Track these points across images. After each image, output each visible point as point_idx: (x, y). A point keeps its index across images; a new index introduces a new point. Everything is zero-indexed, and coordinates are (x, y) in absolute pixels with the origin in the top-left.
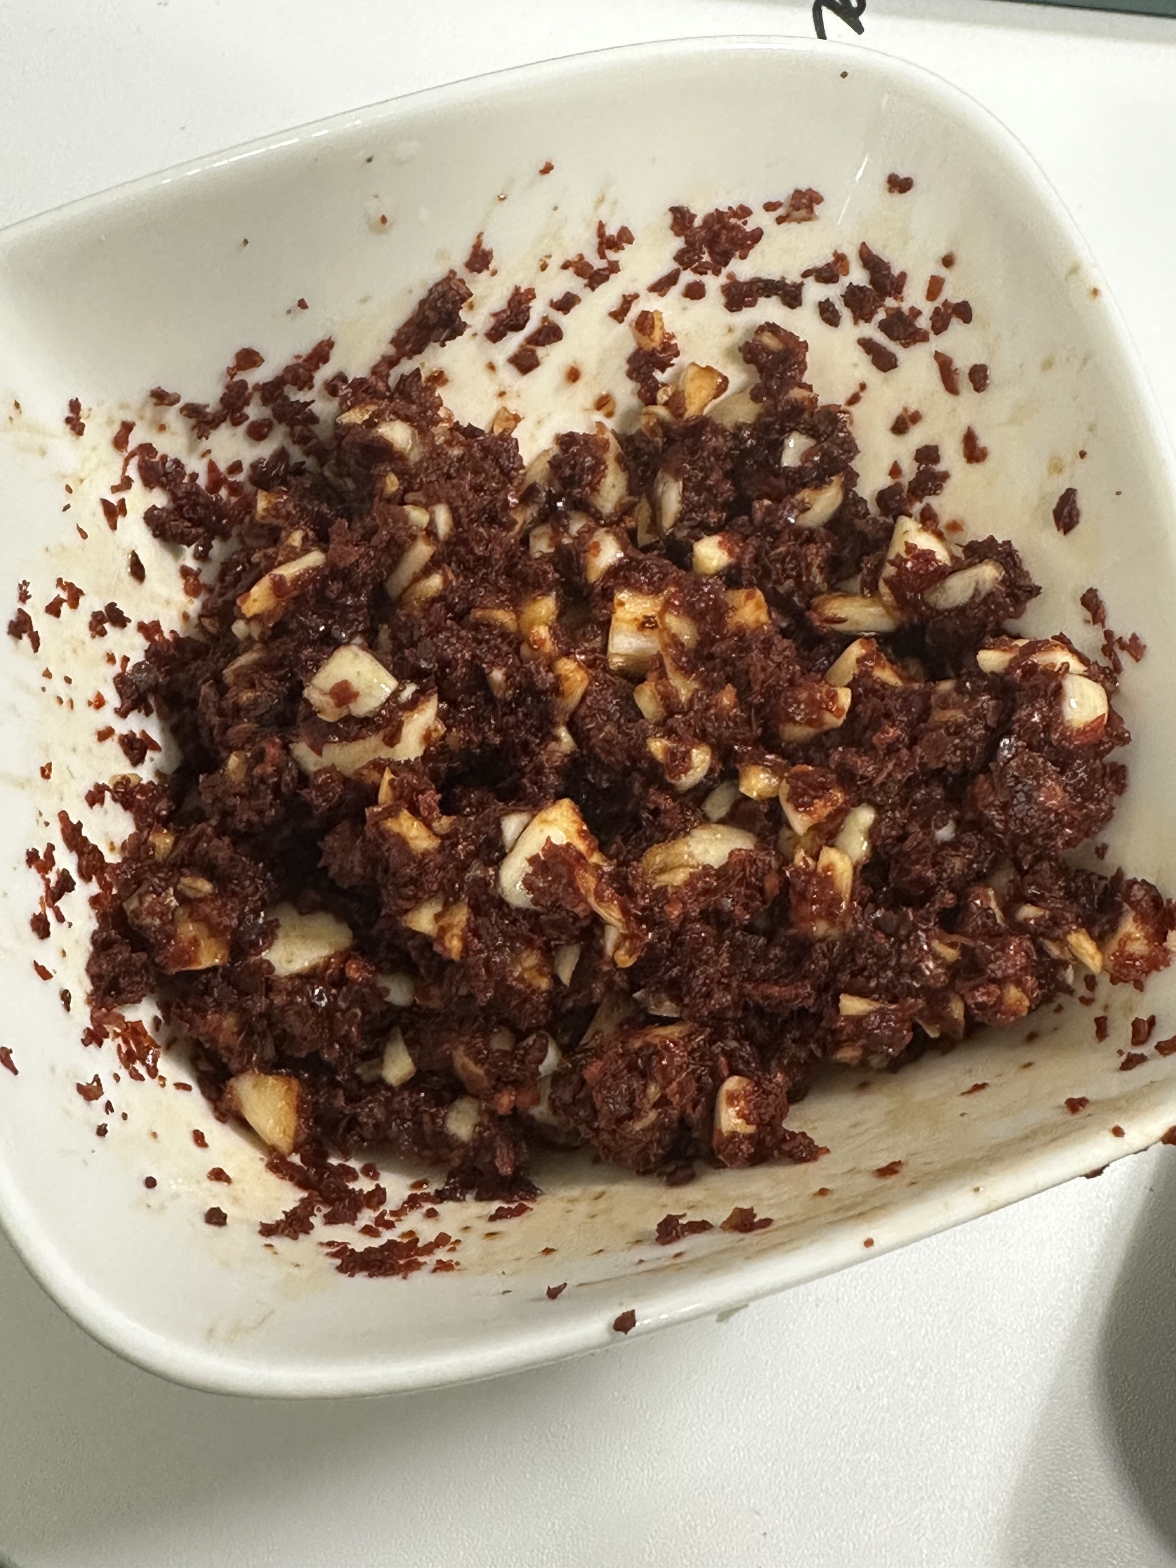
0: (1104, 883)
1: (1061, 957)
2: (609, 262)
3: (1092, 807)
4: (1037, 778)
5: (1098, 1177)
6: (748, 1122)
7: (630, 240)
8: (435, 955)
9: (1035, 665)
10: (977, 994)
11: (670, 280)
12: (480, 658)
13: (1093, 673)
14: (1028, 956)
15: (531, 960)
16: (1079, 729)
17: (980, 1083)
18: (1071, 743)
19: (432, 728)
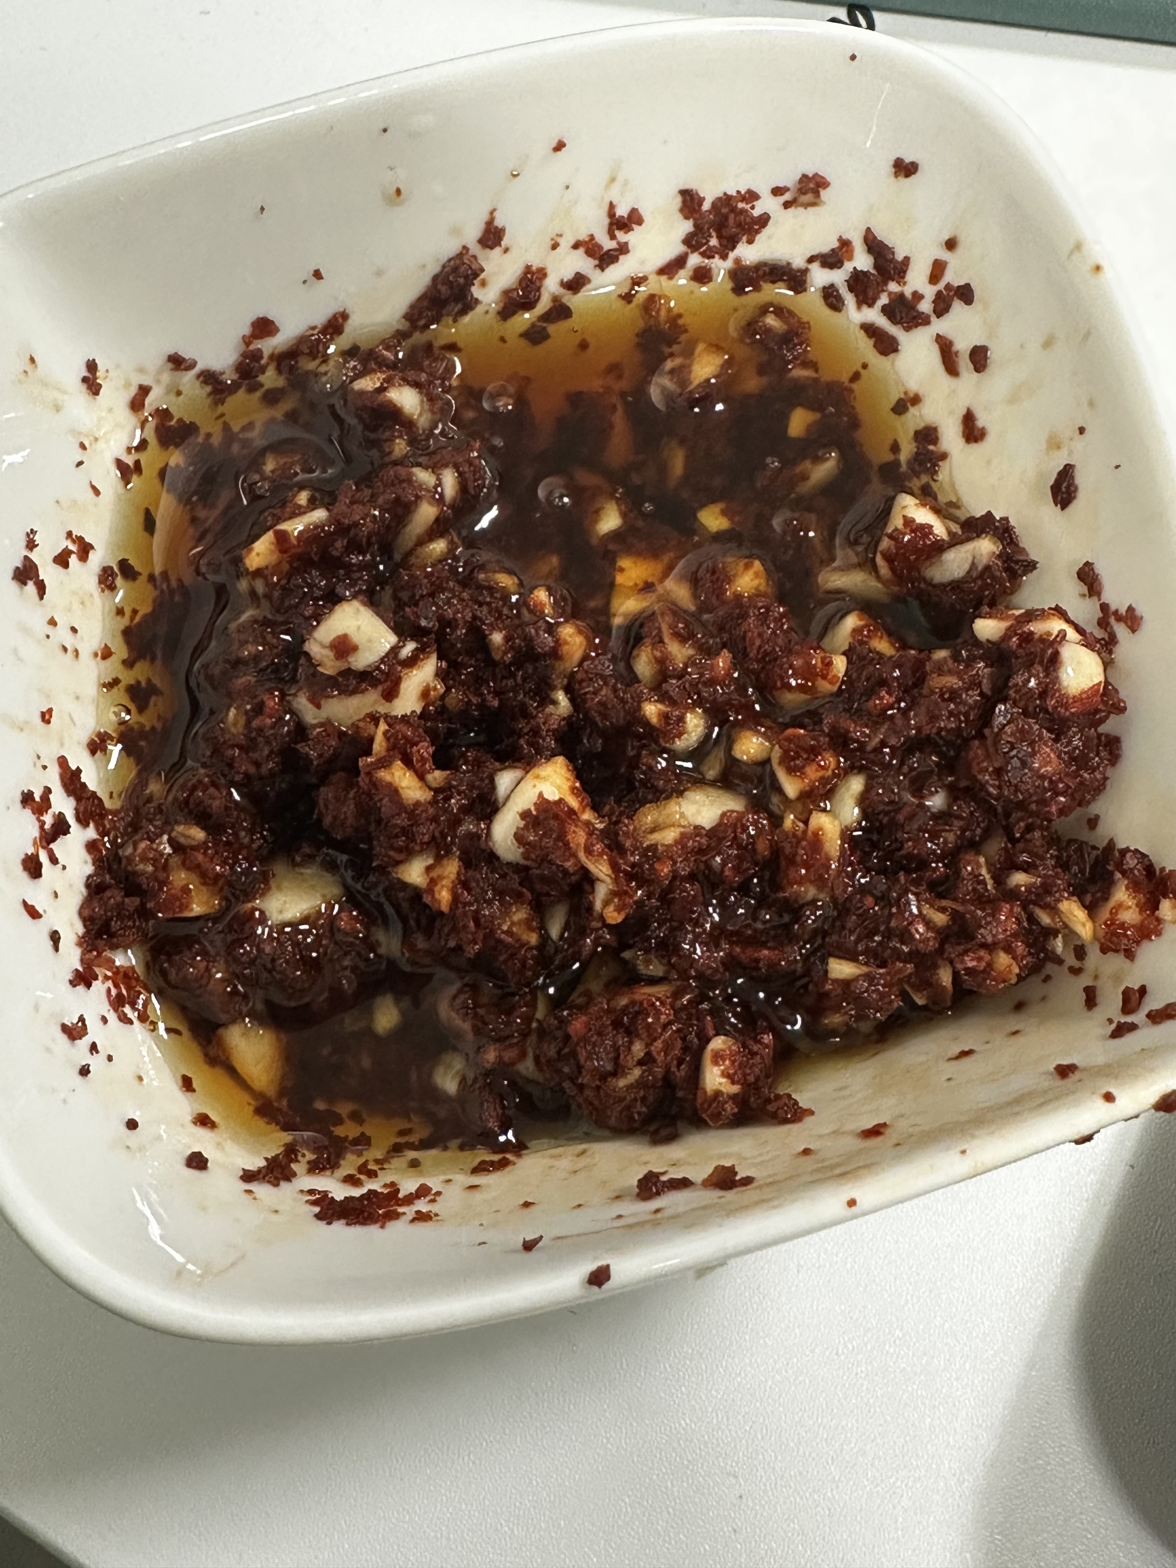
0: (1095, 852)
1: (1052, 925)
2: (619, 243)
3: (1086, 775)
4: (1032, 744)
5: (1087, 1144)
6: (733, 1083)
7: (640, 221)
8: (426, 906)
9: (1031, 633)
10: (966, 958)
11: (679, 263)
12: (480, 619)
13: (1088, 642)
14: (1019, 922)
15: (520, 914)
16: (1074, 697)
17: (967, 1049)
18: (1066, 710)
19: (432, 685)
